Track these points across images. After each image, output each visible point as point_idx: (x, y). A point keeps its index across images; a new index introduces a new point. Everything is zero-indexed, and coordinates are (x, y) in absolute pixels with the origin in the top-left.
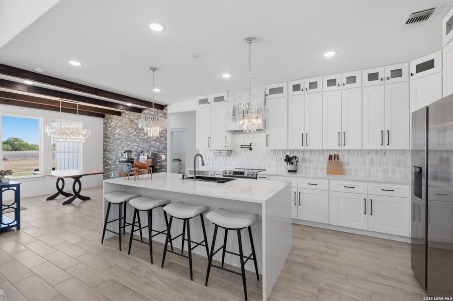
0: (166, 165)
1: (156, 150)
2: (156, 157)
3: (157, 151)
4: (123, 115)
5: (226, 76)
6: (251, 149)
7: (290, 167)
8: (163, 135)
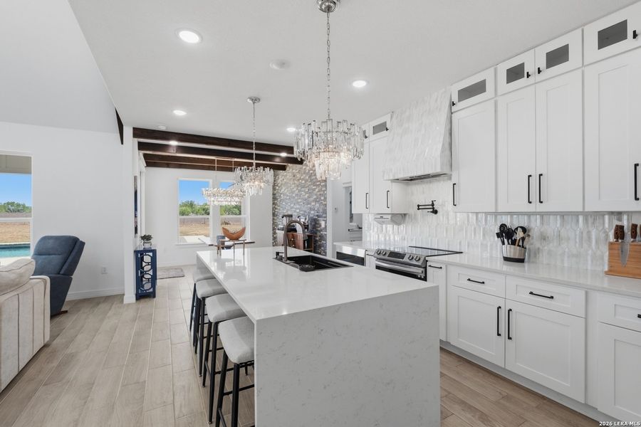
0: (326, 235)
1: (316, 214)
2: (316, 223)
3: (317, 216)
4: (288, 169)
5: (359, 84)
6: (435, 212)
7: (509, 250)
8: (322, 193)
